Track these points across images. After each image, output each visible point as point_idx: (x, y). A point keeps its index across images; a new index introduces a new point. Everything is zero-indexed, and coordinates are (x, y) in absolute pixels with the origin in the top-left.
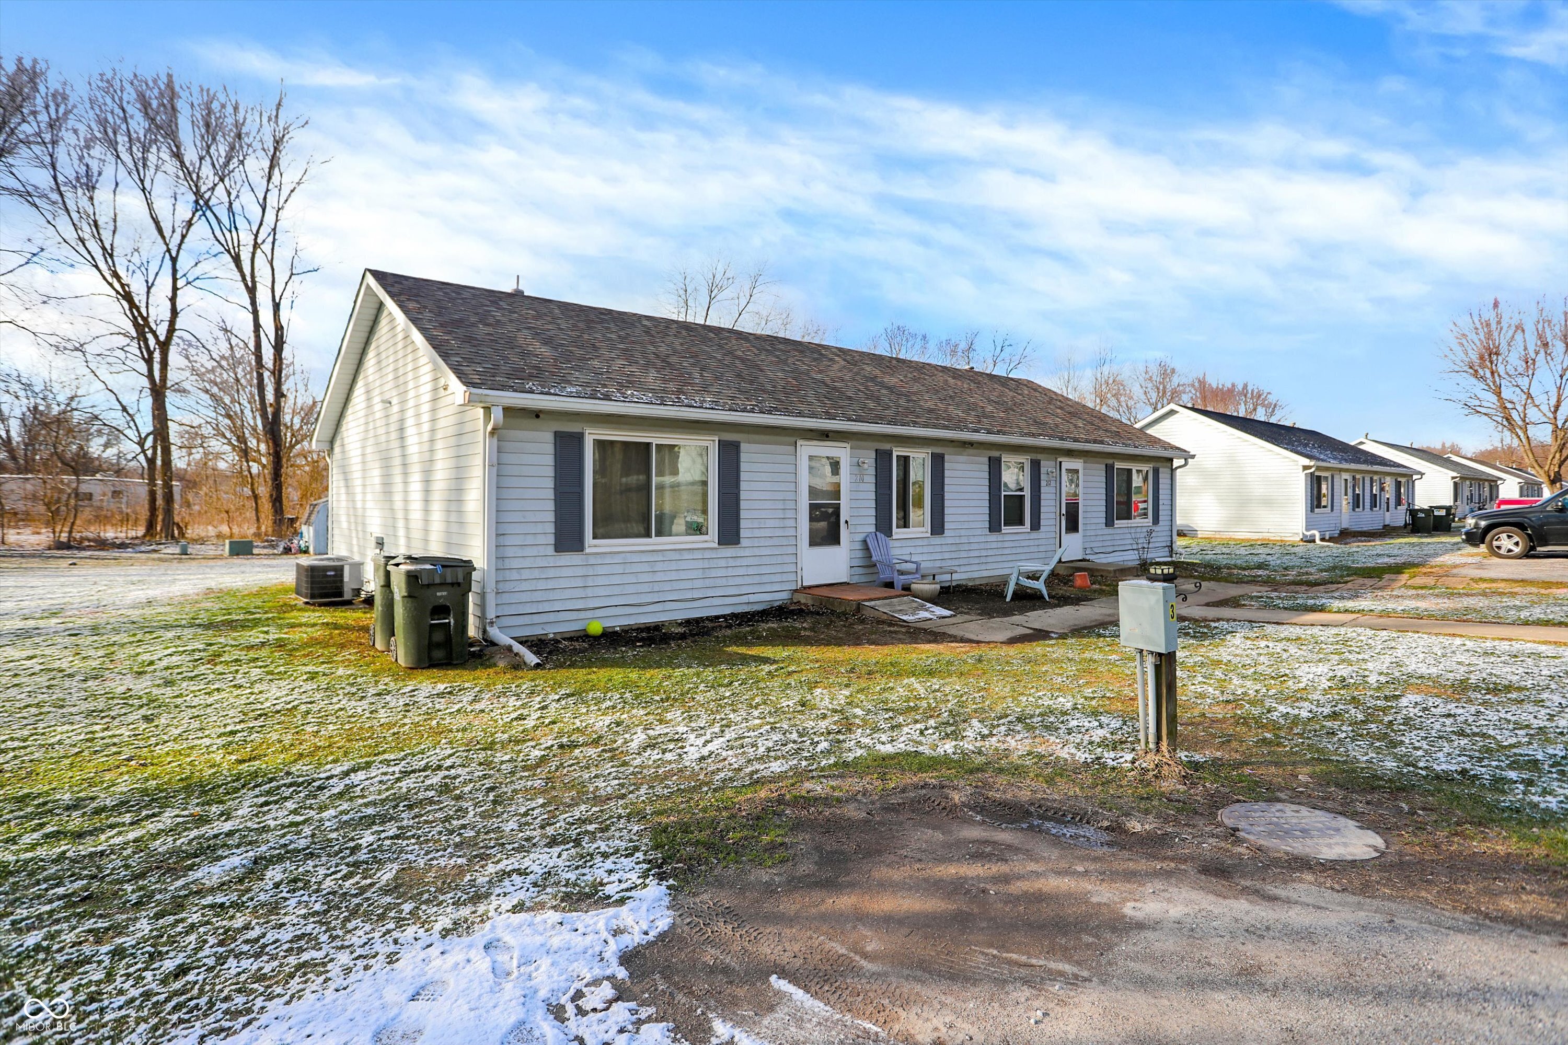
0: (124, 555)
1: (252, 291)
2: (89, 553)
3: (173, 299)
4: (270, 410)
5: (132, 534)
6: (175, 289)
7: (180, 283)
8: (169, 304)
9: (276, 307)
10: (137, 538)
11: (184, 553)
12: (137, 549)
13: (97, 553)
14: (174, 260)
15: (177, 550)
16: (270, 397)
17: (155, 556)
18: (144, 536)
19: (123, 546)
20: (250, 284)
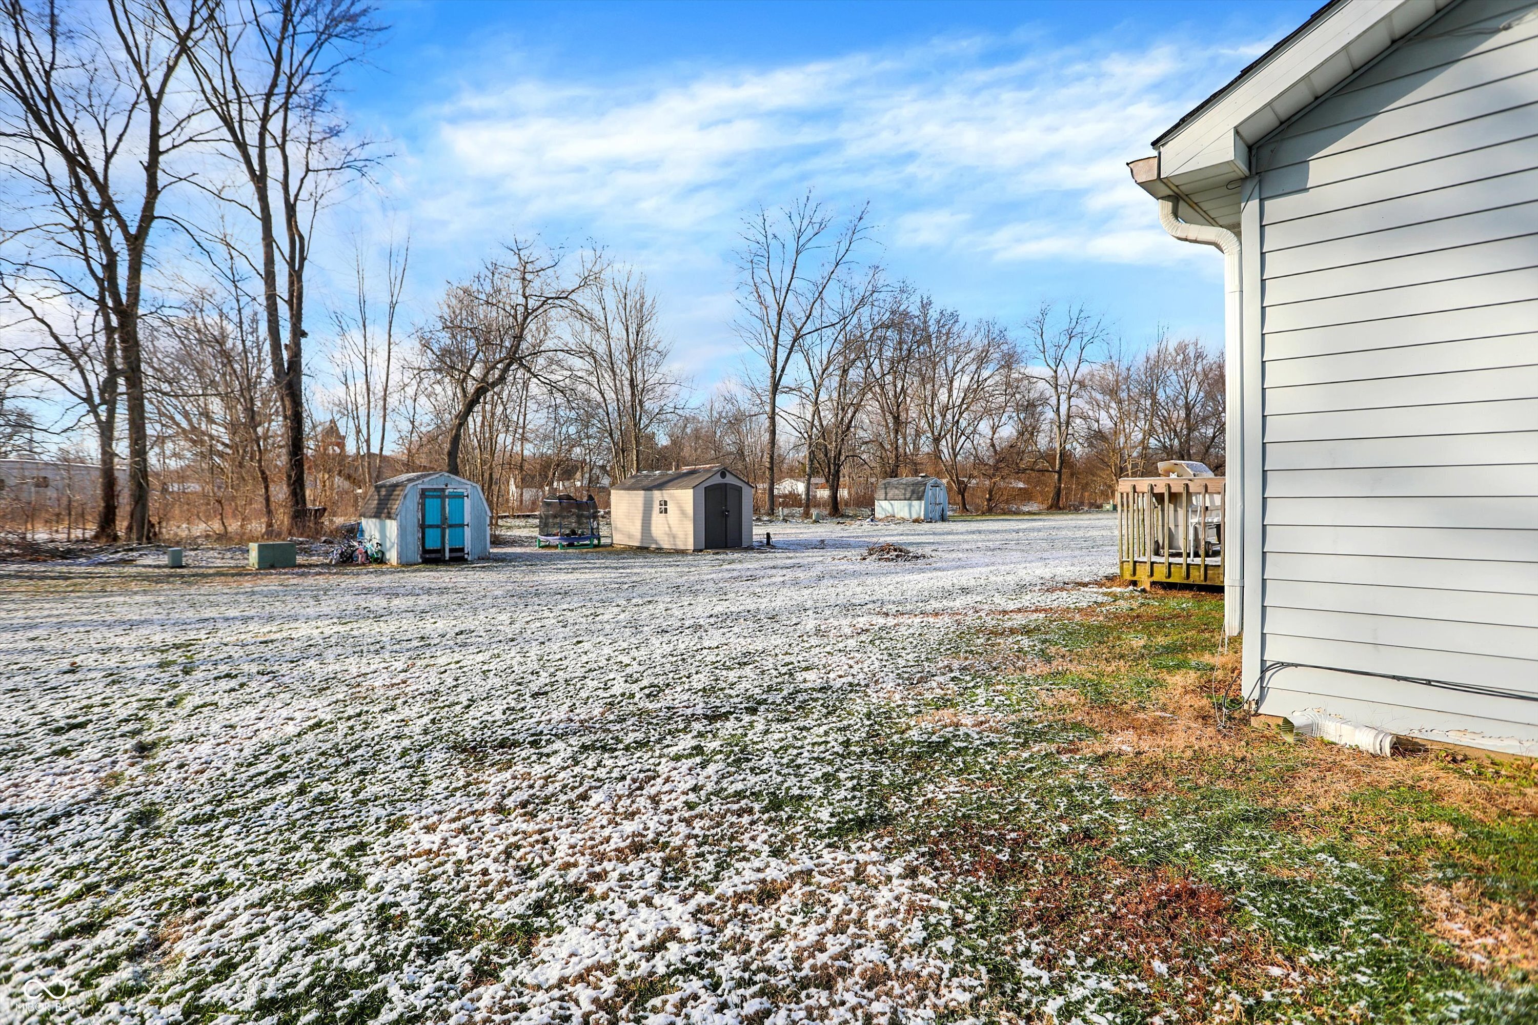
0: (74, 569)
1: (260, 180)
2: (14, 567)
3: (152, 168)
4: (285, 355)
5: (77, 533)
6: (155, 152)
7: (164, 144)
8: (144, 175)
9: (291, 210)
10: (84, 540)
11: (177, 564)
12: (95, 558)
13: (27, 567)
14: (155, 104)
15: (165, 560)
16: (285, 337)
17: (129, 570)
18: (96, 537)
19: (67, 555)
20: (256, 167)
